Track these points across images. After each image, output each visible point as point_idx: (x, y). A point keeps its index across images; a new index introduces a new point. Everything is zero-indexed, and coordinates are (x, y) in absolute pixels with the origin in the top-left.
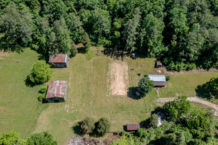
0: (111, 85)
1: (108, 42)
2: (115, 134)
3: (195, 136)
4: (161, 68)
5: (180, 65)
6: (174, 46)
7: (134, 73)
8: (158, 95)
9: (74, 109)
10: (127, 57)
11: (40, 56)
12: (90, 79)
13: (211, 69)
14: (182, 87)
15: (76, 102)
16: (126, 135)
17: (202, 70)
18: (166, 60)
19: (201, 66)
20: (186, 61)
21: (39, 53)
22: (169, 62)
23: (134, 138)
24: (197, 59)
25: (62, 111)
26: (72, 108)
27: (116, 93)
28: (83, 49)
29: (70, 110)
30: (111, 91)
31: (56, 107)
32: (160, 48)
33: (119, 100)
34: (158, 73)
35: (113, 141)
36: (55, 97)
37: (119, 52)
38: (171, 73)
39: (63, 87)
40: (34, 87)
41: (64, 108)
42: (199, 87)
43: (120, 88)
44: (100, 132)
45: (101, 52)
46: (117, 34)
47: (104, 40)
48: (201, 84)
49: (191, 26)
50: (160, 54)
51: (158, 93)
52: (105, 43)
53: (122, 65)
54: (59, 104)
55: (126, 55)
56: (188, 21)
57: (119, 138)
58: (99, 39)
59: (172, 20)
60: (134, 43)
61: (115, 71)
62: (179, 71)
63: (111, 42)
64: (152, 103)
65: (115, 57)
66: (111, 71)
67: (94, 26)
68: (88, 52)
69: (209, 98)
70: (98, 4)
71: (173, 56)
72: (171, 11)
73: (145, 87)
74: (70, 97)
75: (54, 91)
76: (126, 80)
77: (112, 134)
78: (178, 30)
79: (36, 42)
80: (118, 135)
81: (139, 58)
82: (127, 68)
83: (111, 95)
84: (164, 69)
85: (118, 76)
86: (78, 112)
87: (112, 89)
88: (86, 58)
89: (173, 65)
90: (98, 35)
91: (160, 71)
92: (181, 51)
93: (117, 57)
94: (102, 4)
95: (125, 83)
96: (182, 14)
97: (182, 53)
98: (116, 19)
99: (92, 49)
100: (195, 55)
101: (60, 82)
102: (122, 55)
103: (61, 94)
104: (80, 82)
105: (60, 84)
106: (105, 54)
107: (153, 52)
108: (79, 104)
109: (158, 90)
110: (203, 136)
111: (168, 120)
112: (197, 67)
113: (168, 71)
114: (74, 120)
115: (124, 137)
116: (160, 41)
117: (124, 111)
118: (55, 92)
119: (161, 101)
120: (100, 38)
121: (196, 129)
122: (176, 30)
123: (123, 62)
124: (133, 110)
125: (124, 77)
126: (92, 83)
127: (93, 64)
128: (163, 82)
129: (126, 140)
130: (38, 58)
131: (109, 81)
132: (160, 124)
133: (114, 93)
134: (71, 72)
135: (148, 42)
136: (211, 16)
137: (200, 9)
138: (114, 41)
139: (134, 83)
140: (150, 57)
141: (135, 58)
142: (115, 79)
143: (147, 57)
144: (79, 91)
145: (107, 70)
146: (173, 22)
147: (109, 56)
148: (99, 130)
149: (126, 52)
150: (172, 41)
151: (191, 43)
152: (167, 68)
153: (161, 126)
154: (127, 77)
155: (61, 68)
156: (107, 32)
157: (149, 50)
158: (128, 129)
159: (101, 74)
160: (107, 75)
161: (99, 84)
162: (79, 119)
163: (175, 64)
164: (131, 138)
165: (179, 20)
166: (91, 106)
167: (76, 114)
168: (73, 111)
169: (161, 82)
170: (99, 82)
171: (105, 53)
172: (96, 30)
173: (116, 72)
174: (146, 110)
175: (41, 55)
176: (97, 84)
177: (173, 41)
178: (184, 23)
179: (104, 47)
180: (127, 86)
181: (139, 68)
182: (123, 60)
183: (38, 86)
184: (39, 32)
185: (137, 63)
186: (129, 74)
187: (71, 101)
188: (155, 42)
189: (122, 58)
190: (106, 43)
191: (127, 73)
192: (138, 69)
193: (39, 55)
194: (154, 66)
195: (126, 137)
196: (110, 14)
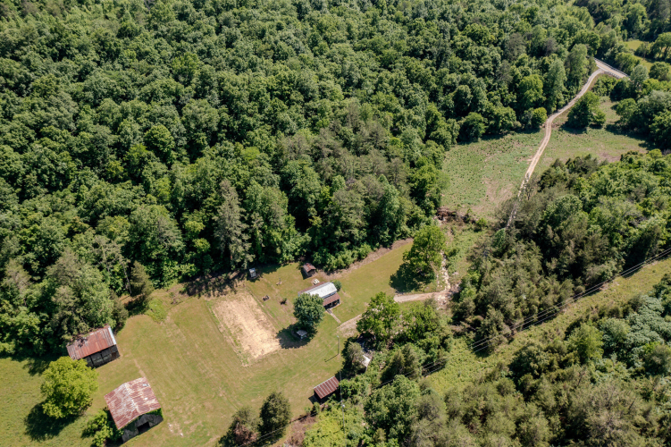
0: (241, 345)
1: (186, 268)
2: (302, 419)
3: (427, 348)
4: (316, 275)
5: (344, 256)
6: (319, 226)
7: (273, 304)
8: (338, 321)
9: (192, 424)
10: (241, 283)
11: (30, 364)
12: (188, 353)
13: (396, 243)
14: (367, 290)
15: (187, 409)
16: (323, 409)
17: (383, 250)
18: (317, 256)
19: (378, 244)
20: (351, 245)
21: (20, 360)
22: (325, 258)
23: (339, 406)
24: (365, 234)
25: (168, 441)
26: (187, 422)
27: (260, 353)
28: (135, 305)
29: (185, 429)
30: (248, 354)
31: (148, 442)
32: (296, 241)
33: (273, 362)
34: (316, 285)
35: (307, 431)
36: (140, 417)
37: (220, 280)
38: (337, 276)
39: (144, 391)
40: (62, 433)
41: (168, 434)
42: (392, 278)
43: (262, 341)
44: (277, 421)
45: (180, 295)
46: (201, 243)
47: (177, 268)
48: (394, 272)
49: (329, 182)
50: (302, 250)
51: (334, 316)
52: (180, 273)
53: (239, 300)
54: (152, 431)
55: (236, 280)
56: (322, 177)
57: (314, 421)
58: (165, 268)
59: (295, 184)
60: (248, 246)
61: (232, 317)
62: (347, 266)
63: (193, 265)
64: (335, 337)
65: (217, 292)
66: (225, 319)
67: (148, 243)
68: (151, 305)
69: (416, 287)
70: (135, 198)
71: (324, 245)
72: (287, 169)
73: (309, 311)
74: (169, 407)
75: (128, 406)
76: (264, 323)
77: (297, 422)
78: (313, 196)
79: (4, 335)
80: (309, 418)
81: (264, 275)
82: (253, 301)
83: (253, 360)
84: (321, 273)
85: (244, 323)
86: (203, 423)
87: (248, 351)
88: (153, 319)
89: (332, 260)
90: (159, 261)
91: (317, 281)
92: (336, 229)
93: (221, 291)
94: (142, 196)
95: (267, 329)
96: (306, 168)
97: (338, 233)
98: (185, 215)
99: (157, 297)
100: (360, 229)
101: (131, 384)
102: (229, 282)
103: (151, 404)
104: (171, 370)
105: (135, 387)
106: (190, 295)
107: (287, 252)
108: (196, 409)
109: (332, 312)
110: (438, 342)
111: (377, 349)
112: (372, 249)
113: (328, 274)
114: (207, 441)
115: (321, 414)
116: (292, 226)
117: (295, 374)
118: (135, 406)
119: (348, 327)
120: (168, 266)
121: (424, 338)
122: (310, 200)
123: (240, 294)
124: (309, 364)
125: (257, 318)
126: (199, 359)
127: (177, 324)
128: (334, 294)
129: (328, 418)
130: (27, 369)
131: (232, 340)
132: (367, 361)
133: (257, 355)
134: (135, 361)
135: (270, 236)
136: (352, 157)
137: (331, 151)
138: (199, 260)
139: (284, 321)
140: (286, 262)
141: (257, 279)
142: (241, 330)
143: (279, 266)
144: (181, 387)
145: (215, 322)
146: (299, 187)
147: (203, 296)
148: (274, 419)
149: (235, 274)
150: (310, 220)
151: (347, 210)
152: (326, 271)
153: (371, 364)
154: (263, 316)
155: (105, 363)
156: (179, 246)
157: (278, 251)
158: (322, 396)
159: (207, 335)
160: (221, 331)
161: (215, 354)
162: (216, 433)
163: (337, 257)
164: (334, 409)
165: (307, 181)
166: (225, 399)
167: (204, 428)
168: (192, 429)
169: (330, 295)
170: (212, 350)
171: (190, 292)
172: (152, 250)
173: (235, 317)
174: (332, 352)
175: (33, 361)
176: (212, 356)
177: (313, 219)
178: (317, 183)
179: (181, 282)
180: (273, 331)
181: (277, 291)
182: (235, 292)
183: (71, 425)
184: (11, 306)
185: (267, 283)
186: (263, 310)
187: (176, 414)
188: (284, 232)
189: (231, 287)
190: (184, 272)
191: (259, 311)
192: (277, 294)
193: (26, 362)
194: (301, 276)
195: (326, 412)
196: (170, 211)
